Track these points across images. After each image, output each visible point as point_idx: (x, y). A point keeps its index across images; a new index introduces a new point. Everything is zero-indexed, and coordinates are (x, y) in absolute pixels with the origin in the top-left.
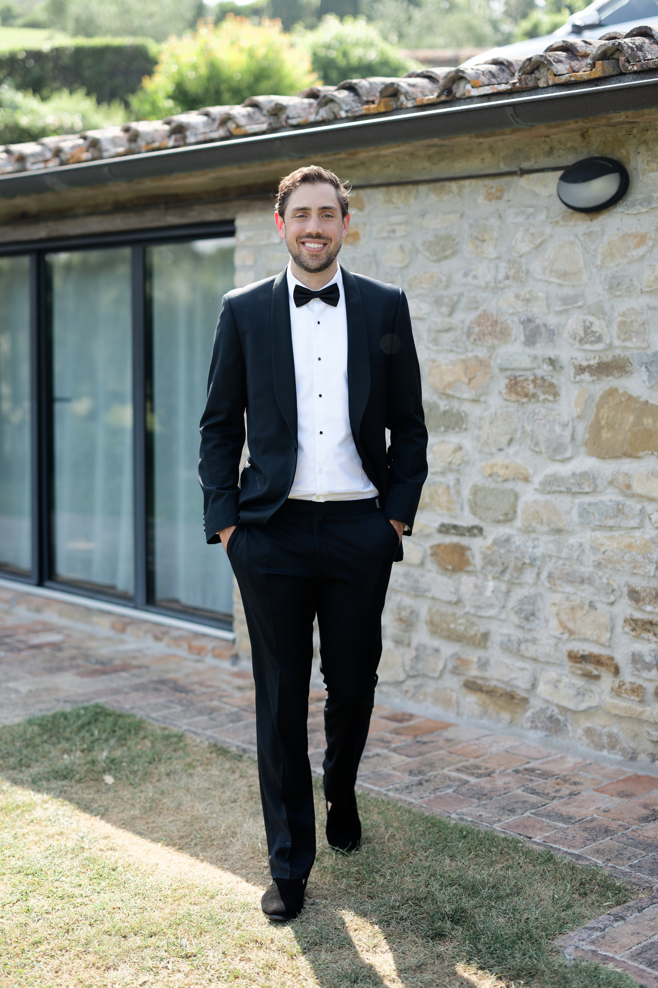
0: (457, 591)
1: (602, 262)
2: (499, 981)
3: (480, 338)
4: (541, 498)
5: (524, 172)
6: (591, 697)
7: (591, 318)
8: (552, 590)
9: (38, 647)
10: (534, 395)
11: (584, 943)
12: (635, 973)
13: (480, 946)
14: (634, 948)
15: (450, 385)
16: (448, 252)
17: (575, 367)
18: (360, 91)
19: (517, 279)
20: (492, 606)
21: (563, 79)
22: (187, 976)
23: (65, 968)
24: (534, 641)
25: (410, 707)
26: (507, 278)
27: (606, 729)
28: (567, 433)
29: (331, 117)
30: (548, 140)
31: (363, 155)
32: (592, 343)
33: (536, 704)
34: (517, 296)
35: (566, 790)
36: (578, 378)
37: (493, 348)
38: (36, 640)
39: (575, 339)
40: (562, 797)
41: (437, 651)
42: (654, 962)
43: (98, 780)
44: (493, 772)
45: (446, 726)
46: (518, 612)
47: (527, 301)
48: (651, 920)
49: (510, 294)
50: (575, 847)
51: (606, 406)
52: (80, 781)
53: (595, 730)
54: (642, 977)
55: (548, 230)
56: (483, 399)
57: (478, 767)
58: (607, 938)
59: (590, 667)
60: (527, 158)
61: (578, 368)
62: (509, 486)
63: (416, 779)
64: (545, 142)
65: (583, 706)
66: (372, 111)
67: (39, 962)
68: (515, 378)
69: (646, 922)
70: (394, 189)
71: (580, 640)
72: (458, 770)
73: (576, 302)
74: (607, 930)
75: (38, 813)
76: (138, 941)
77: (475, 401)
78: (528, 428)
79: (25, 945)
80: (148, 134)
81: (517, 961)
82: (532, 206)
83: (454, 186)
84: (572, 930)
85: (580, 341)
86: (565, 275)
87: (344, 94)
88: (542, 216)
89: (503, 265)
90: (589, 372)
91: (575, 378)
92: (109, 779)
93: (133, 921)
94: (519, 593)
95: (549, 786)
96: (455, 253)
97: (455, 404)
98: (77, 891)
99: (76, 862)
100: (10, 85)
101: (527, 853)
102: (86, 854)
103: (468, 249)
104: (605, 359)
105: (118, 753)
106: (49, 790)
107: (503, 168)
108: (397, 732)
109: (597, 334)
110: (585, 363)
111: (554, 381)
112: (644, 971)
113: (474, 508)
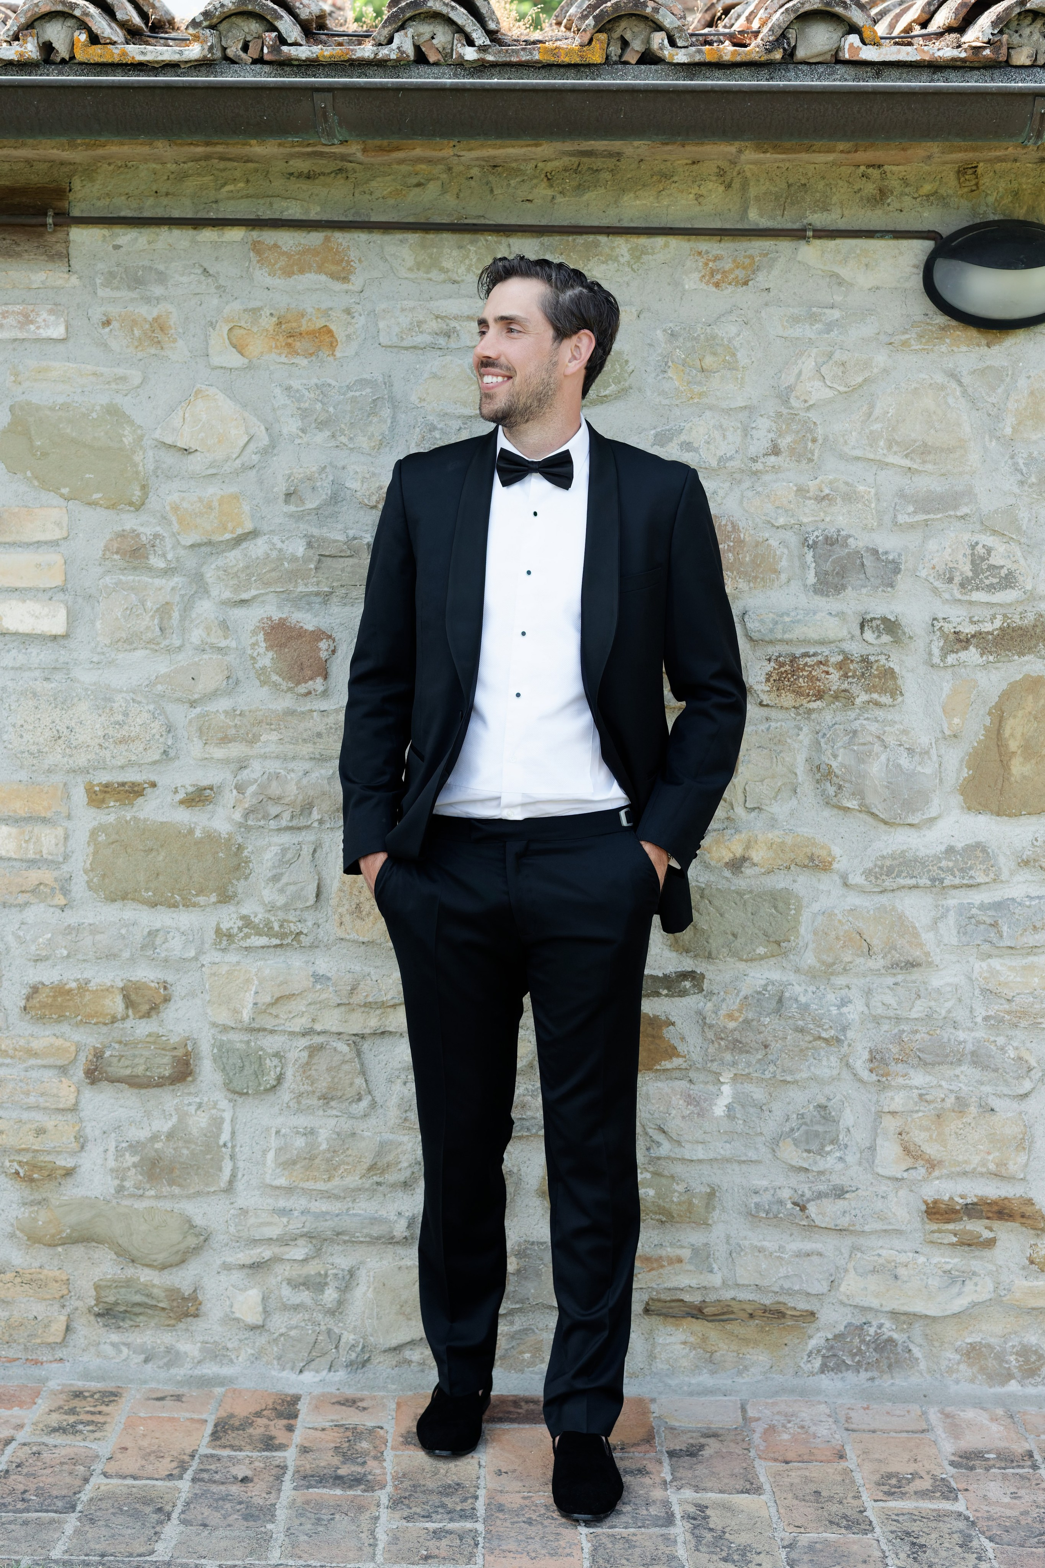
1: (1015, 430)
6: (976, 1284)
7: (988, 540)
8: (879, 1085)
10: (840, 695)
17: (944, 636)
19: (800, 455)
24: (839, 1193)
26: (775, 451)
27: (1014, 1341)
28: (930, 769)
30: (873, 173)
32: (991, 588)
33: (833, 1320)
36: (951, 659)
39: (950, 580)
46: (801, 1139)
47: (828, 500)
51: (1020, 713)
53: (989, 1346)
55: (881, 359)
59: (977, 1227)
60: (821, 206)
61: (952, 637)
62: (774, 882)
64: (865, 176)
65: (959, 1304)
68: (794, 659)
71: (950, 1176)
73: (956, 508)
82: (835, 307)
85: (962, 585)
86: (921, 451)
88: (864, 329)
89: (761, 425)
90: (977, 647)
91: (944, 657)
94: (796, 1101)
104: (1017, 621)
107: (756, 220)
109: (1004, 572)
110: (968, 629)
111: (890, 664)
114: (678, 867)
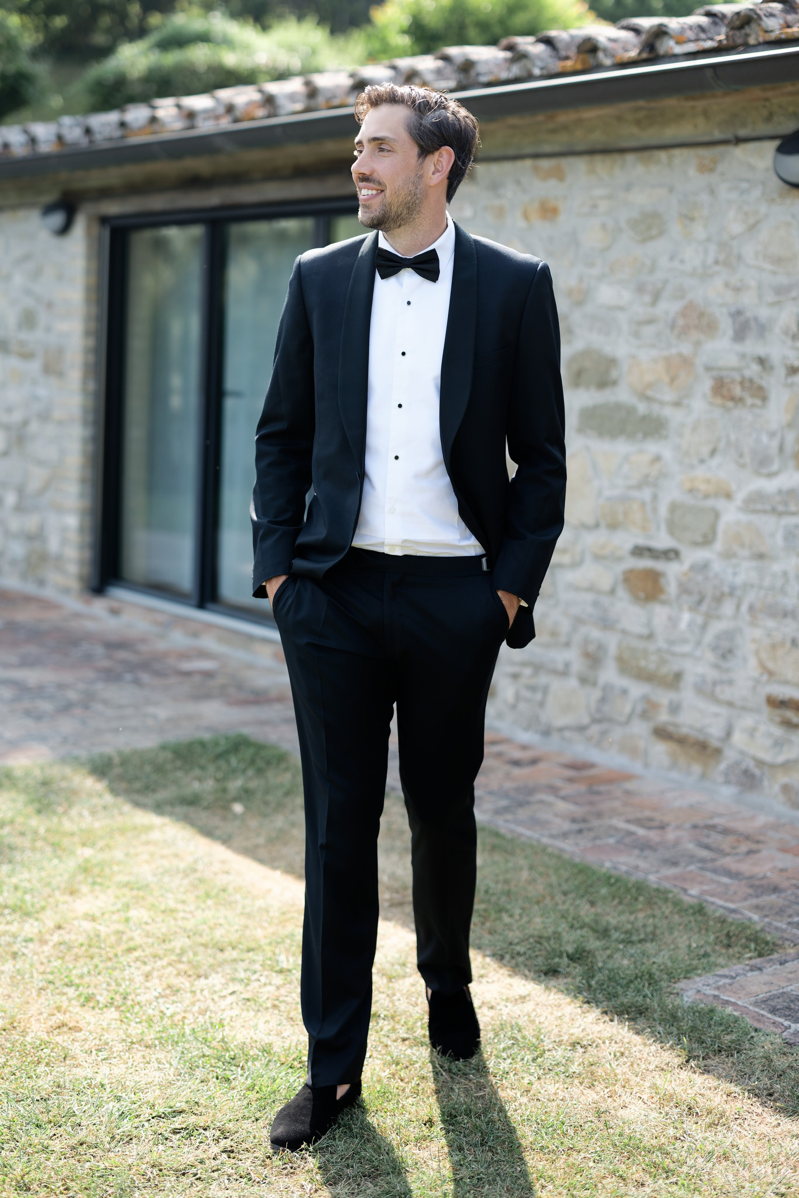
0: (649, 624)
2: (604, 1015)
3: (684, 331)
4: (743, 517)
5: (739, 141)
6: (790, 748)
8: (753, 624)
9: (188, 674)
10: (741, 400)
11: (708, 988)
12: (753, 1017)
13: (593, 983)
14: (762, 996)
15: (650, 385)
16: (654, 232)
17: (786, 367)
18: (559, 45)
19: (727, 264)
20: (685, 641)
21: (773, 36)
22: (278, 988)
23: (155, 974)
24: (731, 682)
25: (594, 755)
26: (717, 263)
28: (775, 444)
29: (524, 74)
30: (767, 104)
31: (564, 117)
33: (730, 756)
34: (727, 285)
35: (744, 847)
36: (789, 380)
37: (698, 344)
38: (187, 666)
39: (788, 335)
40: (737, 854)
41: (624, 692)
42: (778, 1010)
43: (226, 808)
44: (668, 825)
45: (628, 777)
46: (715, 648)
47: (737, 290)
48: (791, 973)
49: (718, 283)
50: (732, 901)
52: (207, 808)
53: (793, 786)
54: (759, 1021)
55: (763, 209)
56: (685, 402)
57: (651, 819)
58: (736, 985)
59: (790, 714)
60: (744, 125)
61: (790, 368)
62: (710, 503)
63: (576, 827)
64: (764, 106)
65: (781, 759)
66: (569, 69)
67: (130, 966)
68: (722, 379)
69: (784, 974)
70: (598, 158)
71: (780, 682)
72: (628, 821)
73: (790, 293)
74: (738, 978)
75: (155, 835)
76: (235, 954)
77: (677, 404)
78: (733, 437)
79: (119, 950)
80: (328, 90)
81: (629, 998)
82: (748, 181)
83: (663, 155)
84: (699, 975)
85: (793, 338)
86: (778, 261)
87: (540, 48)
88: (757, 193)
89: (713, 249)
91: (786, 380)
92: (238, 808)
93: (234, 937)
94: (717, 627)
95: (726, 843)
96: (661, 233)
97: (656, 409)
98: (180, 907)
99: (186, 882)
100: (224, 14)
101: (677, 903)
102: (198, 875)
103: (675, 228)
105: (253, 784)
106: (171, 814)
107: (718, 135)
108: (571, 780)
110: (797, 364)
111: (763, 383)
112: (763, 1016)
113: (672, 528)
114: (526, 605)
